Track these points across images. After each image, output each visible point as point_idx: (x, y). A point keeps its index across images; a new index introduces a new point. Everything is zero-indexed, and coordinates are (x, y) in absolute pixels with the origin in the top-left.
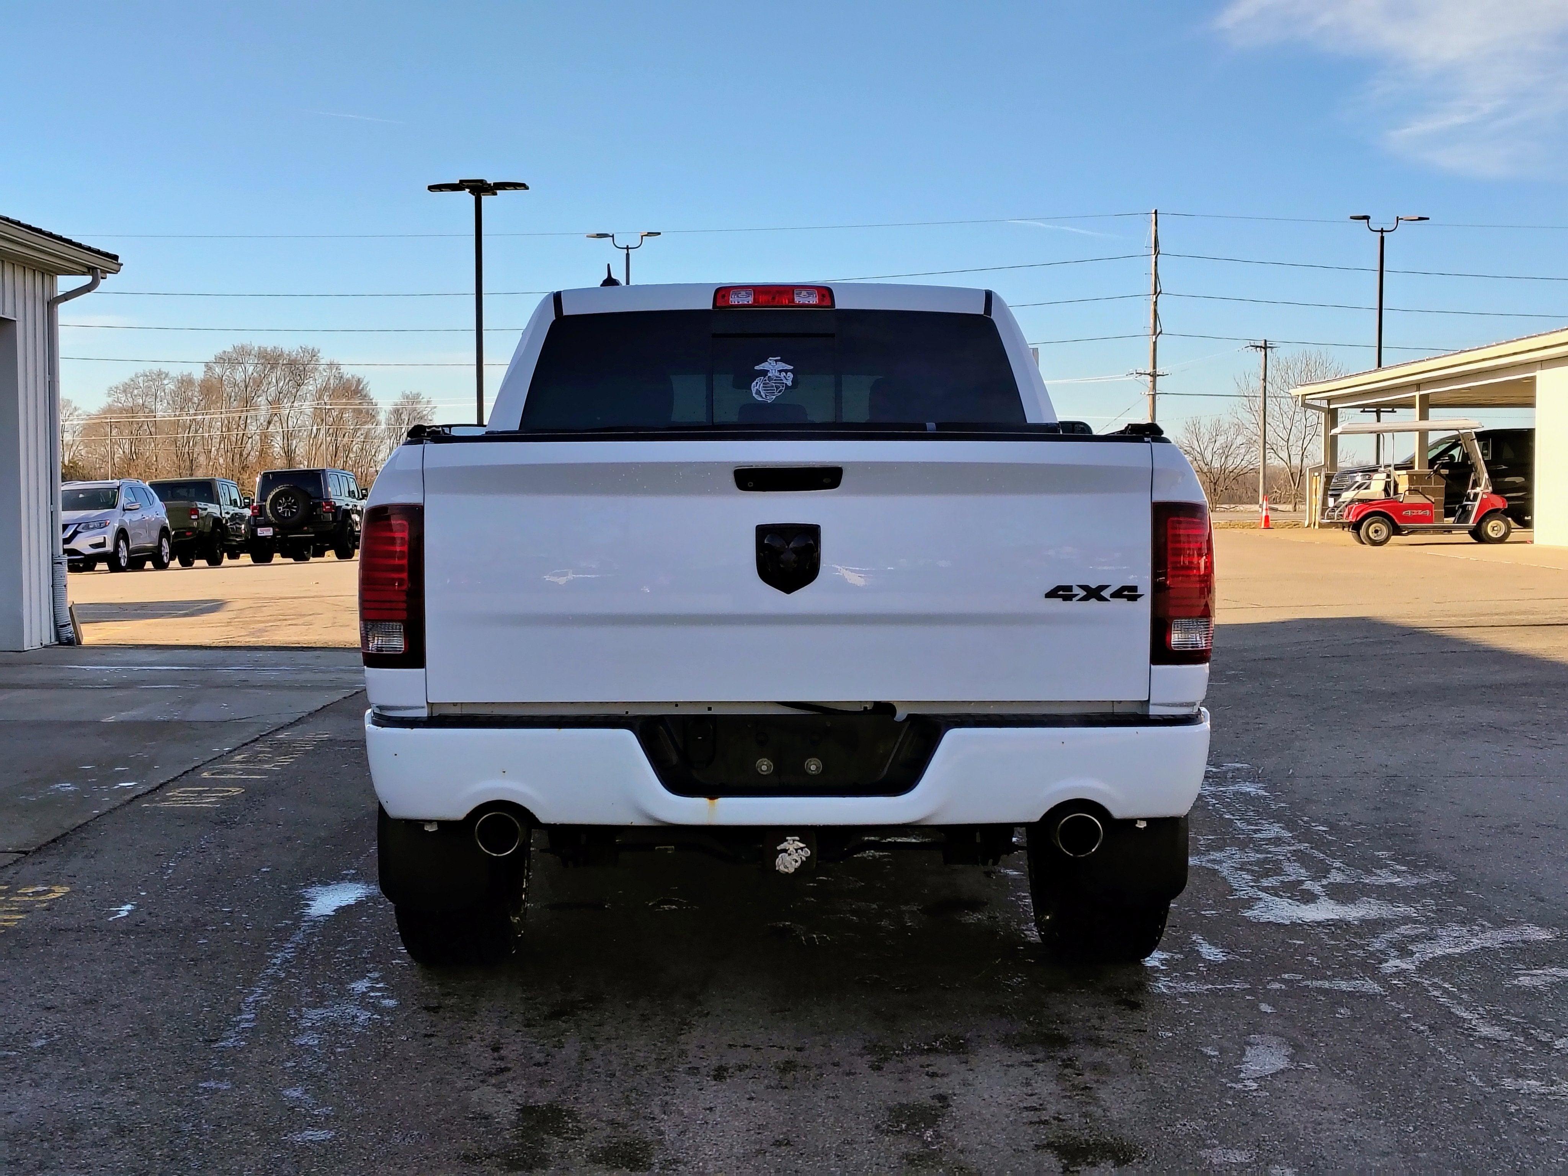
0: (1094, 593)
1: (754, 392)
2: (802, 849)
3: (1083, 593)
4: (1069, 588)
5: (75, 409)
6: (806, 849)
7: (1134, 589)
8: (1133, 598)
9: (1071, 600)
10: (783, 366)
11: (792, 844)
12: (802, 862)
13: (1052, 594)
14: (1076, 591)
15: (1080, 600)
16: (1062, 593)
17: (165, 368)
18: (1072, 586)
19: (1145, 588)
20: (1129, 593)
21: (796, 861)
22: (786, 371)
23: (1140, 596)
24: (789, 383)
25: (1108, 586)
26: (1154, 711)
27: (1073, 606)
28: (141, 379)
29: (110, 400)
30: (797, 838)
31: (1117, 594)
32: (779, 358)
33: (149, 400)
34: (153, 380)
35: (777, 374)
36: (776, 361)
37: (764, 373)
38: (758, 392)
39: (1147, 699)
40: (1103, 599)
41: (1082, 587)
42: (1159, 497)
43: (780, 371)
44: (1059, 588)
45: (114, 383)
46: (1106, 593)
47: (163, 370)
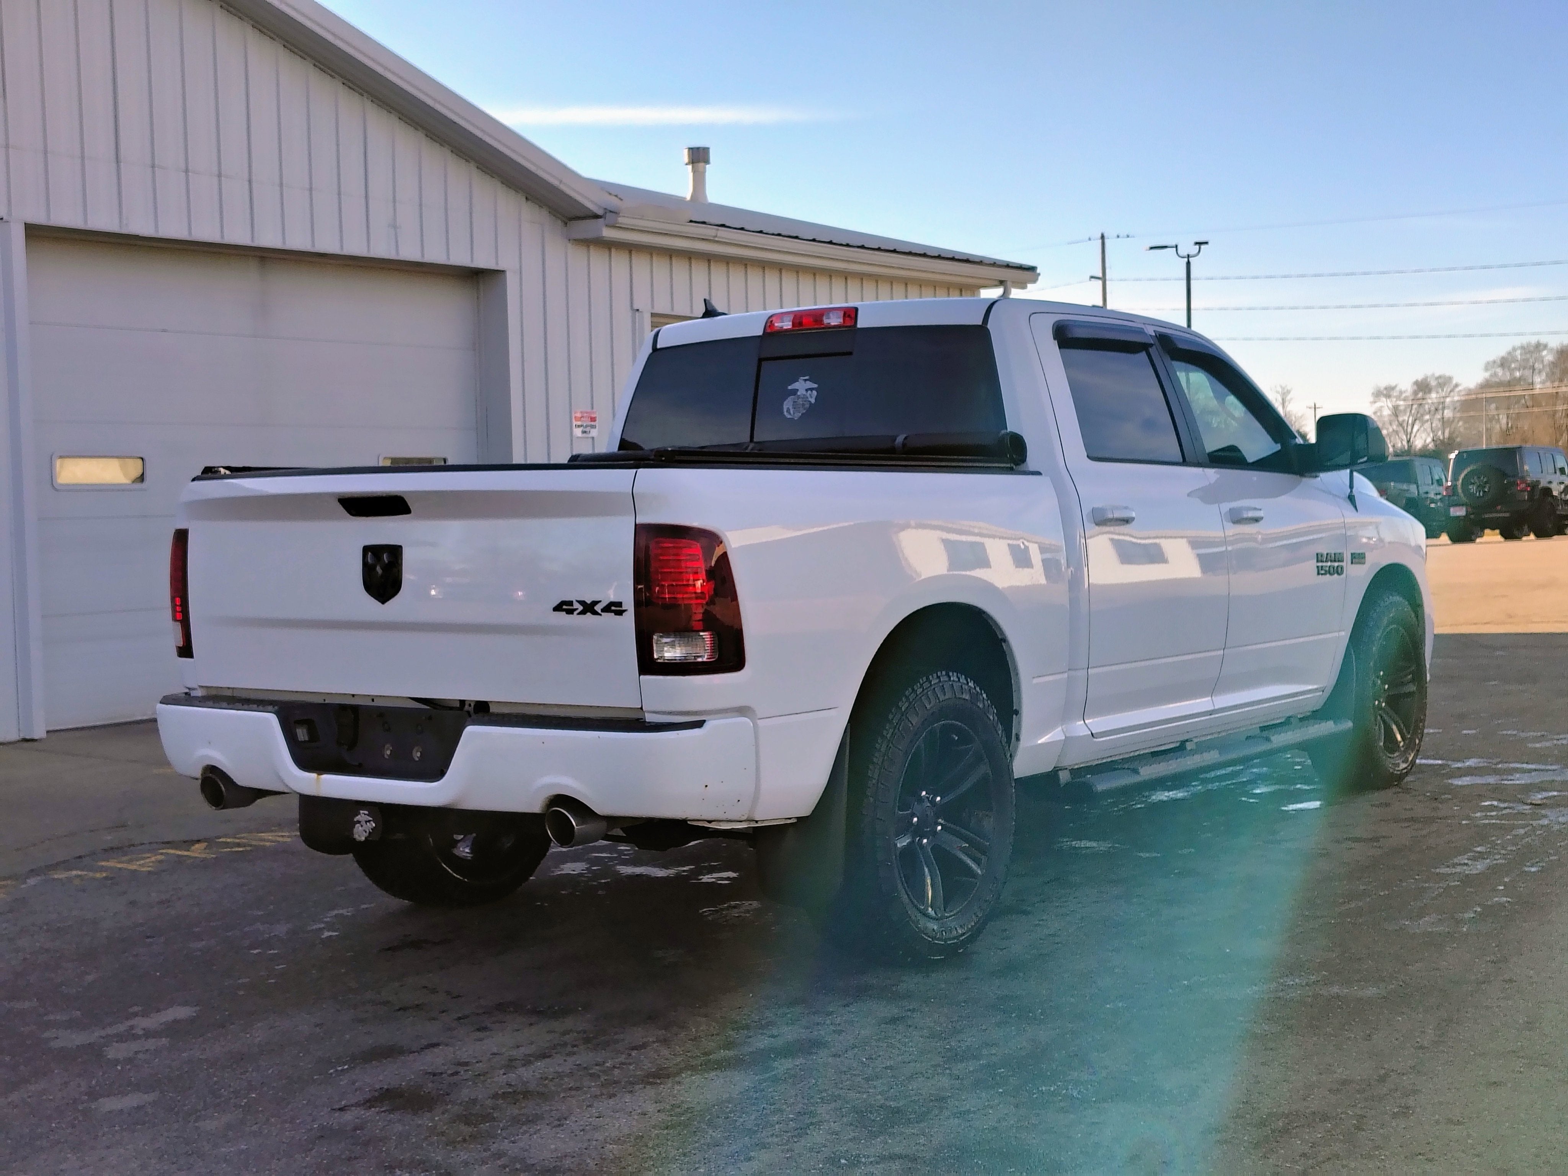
0: (589, 608)
1: (785, 410)
2: (369, 821)
3: (581, 608)
4: (570, 603)
5: (1457, 385)
6: (372, 822)
7: (619, 604)
8: (620, 613)
9: (573, 614)
10: (810, 385)
11: (363, 816)
12: (370, 832)
13: (557, 608)
14: (576, 605)
15: (579, 614)
16: (564, 607)
17: (1543, 339)
18: (572, 602)
19: (629, 604)
20: (614, 608)
21: (366, 832)
22: (811, 389)
23: (625, 611)
24: (813, 401)
25: (600, 601)
26: (649, 718)
27: (575, 620)
28: (1518, 352)
29: (1487, 375)
30: (366, 812)
31: (607, 609)
32: (807, 378)
33: (1528, 373)
34: (1530, 352)
35: (804, 393)
36: (805, 380)
37: (794, 392)
38: (788, 411)
39: (640, 707)
40: (595, 613)
41: (580, 602)
42: (642, 519)
43: (807, 390)
44: (563, 603)
45: (1491, 359)
46: (598, 608)
47: (1541, 342)
